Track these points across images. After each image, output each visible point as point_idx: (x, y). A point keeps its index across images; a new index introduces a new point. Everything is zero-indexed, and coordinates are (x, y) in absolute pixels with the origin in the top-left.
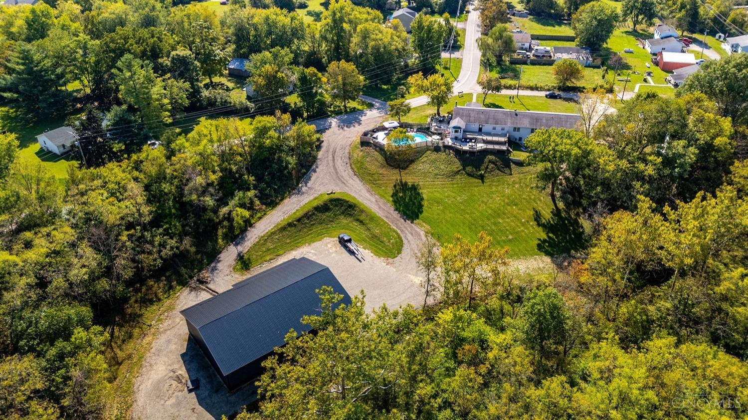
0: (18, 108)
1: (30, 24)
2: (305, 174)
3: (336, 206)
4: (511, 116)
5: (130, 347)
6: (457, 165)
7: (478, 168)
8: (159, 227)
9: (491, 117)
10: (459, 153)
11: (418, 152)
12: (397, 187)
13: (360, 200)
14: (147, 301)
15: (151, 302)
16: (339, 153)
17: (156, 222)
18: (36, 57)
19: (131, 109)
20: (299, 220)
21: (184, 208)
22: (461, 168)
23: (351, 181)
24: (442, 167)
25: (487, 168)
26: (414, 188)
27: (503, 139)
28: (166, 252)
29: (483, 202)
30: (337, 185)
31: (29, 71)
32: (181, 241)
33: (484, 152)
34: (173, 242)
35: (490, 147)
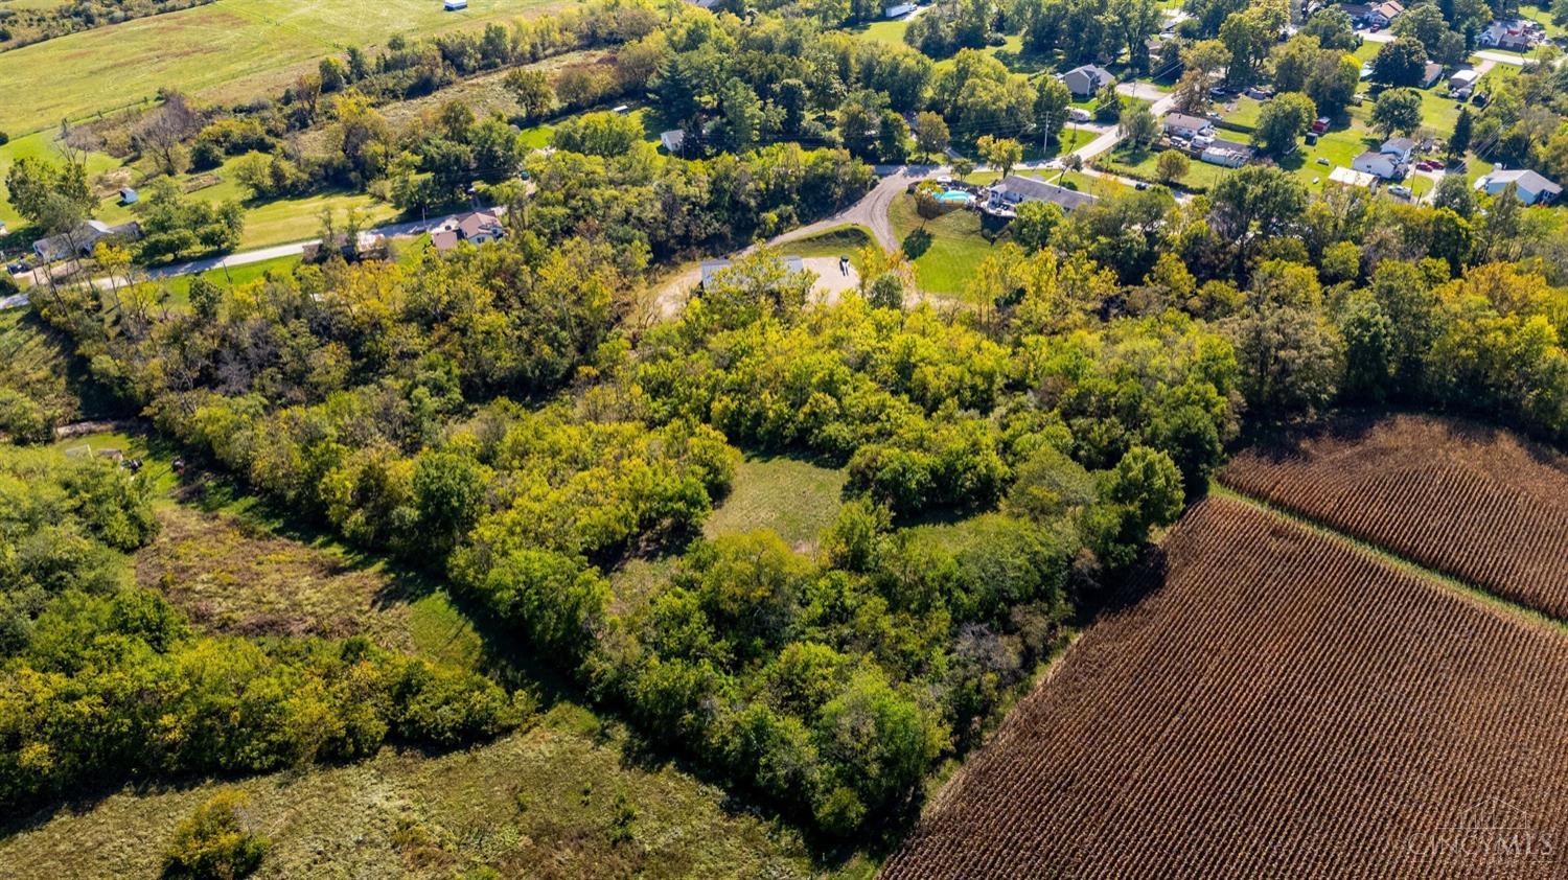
0: (658, 109)
1: (690, 33)
2: (847, 205)
5: (665, 278)
6: (978, 225)
7: (994, 232)
8: (711, 211)
9: (1035, 189)
10: (986, 216)
11: (950, 208)
12: (915, 233)
13: (876, 234)
14: (687, 258)
15: (689, 259)
16: (886, 196)
17: (711, 207)
18: (681, 67)
19: (729, 123)
20: (818, 238)
21: (736, 205)
22: (980, 228)
23: (880, 220)
24: (964, 224)
25: (1002, 233)
26: (930, 237)
28: (710, 230)
30: (865, 219)
31: (672, 78)
32: (722, 226)
33: (1008, 219)
34: (717, 225)
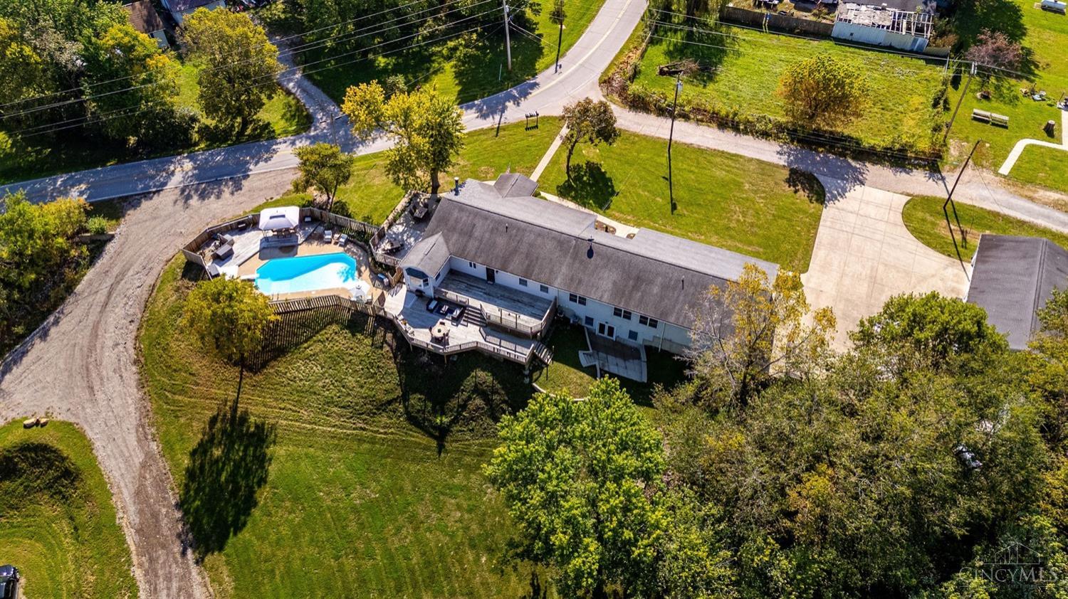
2: (21, 338)
3: (36, 464)
4: (575, 256)
6: (390, 381)
9: (524, 248)
10: (405, 349)
11: (303, 325)
12: (218, 425)
16: (129, 284)
22: (399, 392)
24: (351, 381)
25: (464, 407)
26: (261, 437)
27: (529, 323)
29: (412, 518)
33: (473, 356)
35: (492, 344)
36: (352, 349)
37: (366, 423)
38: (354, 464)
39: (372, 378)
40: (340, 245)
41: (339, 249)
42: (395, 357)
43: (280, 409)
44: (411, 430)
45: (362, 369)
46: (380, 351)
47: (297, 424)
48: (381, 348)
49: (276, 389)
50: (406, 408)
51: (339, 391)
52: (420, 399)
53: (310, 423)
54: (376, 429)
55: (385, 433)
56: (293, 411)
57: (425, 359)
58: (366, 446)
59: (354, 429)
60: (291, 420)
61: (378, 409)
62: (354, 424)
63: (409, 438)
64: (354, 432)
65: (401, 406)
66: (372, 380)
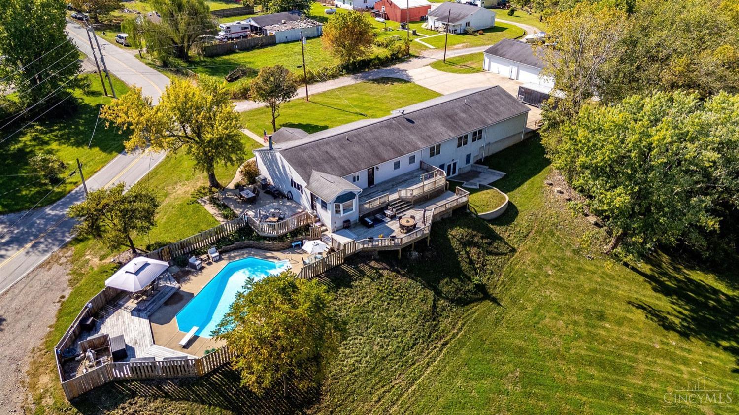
6: (417, 292)
24: (393, 321)
29: (552, 356)
36: (363, 298)
37: (441, 338)
38: (477, 371)
39: (402, 303)
40: (216, 261)
41: (223, 264)
42: (398, 272)
43: (377, 402)
44: (468, 310)
45: (389, 303)
46: (384, 279)
47: (405, 396)
48: (381, 275)
49: (352, 393)
50: (446, 298)
51: (396, 336)
52: (447, 283)
53: (412, 384)
54: (451, 334)
55: (460, 330)
56: (388, 391)
57: (415, 254)
58: (463, 352)
59: (441, 351)
60: (397, 400)
61: (434, 320)
62: (435, 348)
63: (475, 316)
64: (443, 352)
65: (442, 301)
66: (405, 304)
